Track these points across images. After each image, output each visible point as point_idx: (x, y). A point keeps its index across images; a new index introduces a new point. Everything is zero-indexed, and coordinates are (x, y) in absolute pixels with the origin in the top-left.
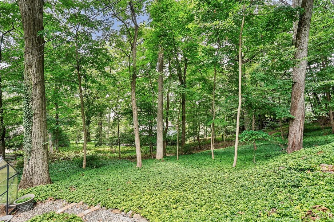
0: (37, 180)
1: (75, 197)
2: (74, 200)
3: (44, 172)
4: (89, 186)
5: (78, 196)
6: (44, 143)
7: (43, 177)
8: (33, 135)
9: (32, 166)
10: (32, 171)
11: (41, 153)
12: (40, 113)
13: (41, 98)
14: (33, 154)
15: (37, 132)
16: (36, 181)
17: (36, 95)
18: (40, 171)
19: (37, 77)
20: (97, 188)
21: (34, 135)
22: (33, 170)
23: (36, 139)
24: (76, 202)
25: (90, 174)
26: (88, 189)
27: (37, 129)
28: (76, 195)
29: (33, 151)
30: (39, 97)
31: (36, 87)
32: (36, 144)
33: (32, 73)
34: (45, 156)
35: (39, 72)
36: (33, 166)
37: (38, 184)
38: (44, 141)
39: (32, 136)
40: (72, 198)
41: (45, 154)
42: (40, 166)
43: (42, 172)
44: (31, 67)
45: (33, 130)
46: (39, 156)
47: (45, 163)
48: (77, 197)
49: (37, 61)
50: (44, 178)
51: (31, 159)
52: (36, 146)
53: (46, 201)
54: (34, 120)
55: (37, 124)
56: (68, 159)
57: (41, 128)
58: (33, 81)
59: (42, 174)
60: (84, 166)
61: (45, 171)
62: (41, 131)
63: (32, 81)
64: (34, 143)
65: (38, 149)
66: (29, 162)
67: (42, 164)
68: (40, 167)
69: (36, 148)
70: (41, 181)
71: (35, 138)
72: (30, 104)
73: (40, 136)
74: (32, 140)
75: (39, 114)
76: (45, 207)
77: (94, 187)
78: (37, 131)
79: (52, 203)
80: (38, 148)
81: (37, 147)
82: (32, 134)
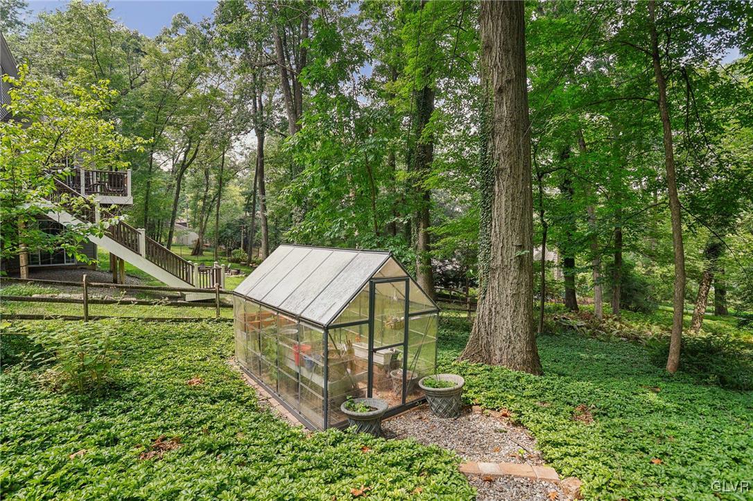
0: (501, 349)
1: (564, 449)
2: (557, 455)
3: (518, 335)
4: (651, 433)
5: (576, 449)
6: (519, 253)
7: (514, 348)
8: (493, 227)
9: (490, 310)
10: (490, 324)
11: (511, 278)
12: (511, 168)
13: (515, 124)
14: (494, 277)
15: (503, 220)
16: (498, 352)
17: (500, 120)
18: (508, 330)
19: (503, 72)
20: (685, 464)
21: (497, 227)
22: (493, 321)
23: (502, 238)
24: (559, 472)
25: (686, 396)
26: (639, 443)
27: (503, 211)
28: (578, 441)
29: (494, 270)
30: (509, 124)
31: (502, 99)
32: (500, 251)
33: (493, 63)
34: (523, 290)
35: (507, 58)
36: (493, 310)
37: (501, 360)
38: (521, 247)
39: (493, 230)
40: (556, 444)
41: (523, 284)
42: (508, 313)
43: (512, 334)
44: (491, 49)
45: (495, 215)
46: (508, 285)
47: (522, 309)
48: (572, 452)
49: (504, 30)
50: (515, 352)
51: (488, 292)
52: (500, 258)
53: (493, 413)
54: (496, 188)
55: (504, 199)
56: (635, 340)
57: (513, 211)
58: (495, 84)
59: (513, 339)
60: (670, 366)
61: (520, 332)
62: (513, 219)
63: (493, 84)
64: (495, 250)
65: (504, 268)
66: (484, 298)
67: (514, 311)
68: (509, 319)
69: (499, 262)
70: (509, 357)
71: (498, 236)
72: (490, 145)
73: (510, 232)
74: (493, 239)
75: (509, 171)
76: (481, 428)
77: (669, 450)
78: (504, 216)
79: (502, 428)
80: (506, 264)
81: (502, 260)
82: (491, 225)
